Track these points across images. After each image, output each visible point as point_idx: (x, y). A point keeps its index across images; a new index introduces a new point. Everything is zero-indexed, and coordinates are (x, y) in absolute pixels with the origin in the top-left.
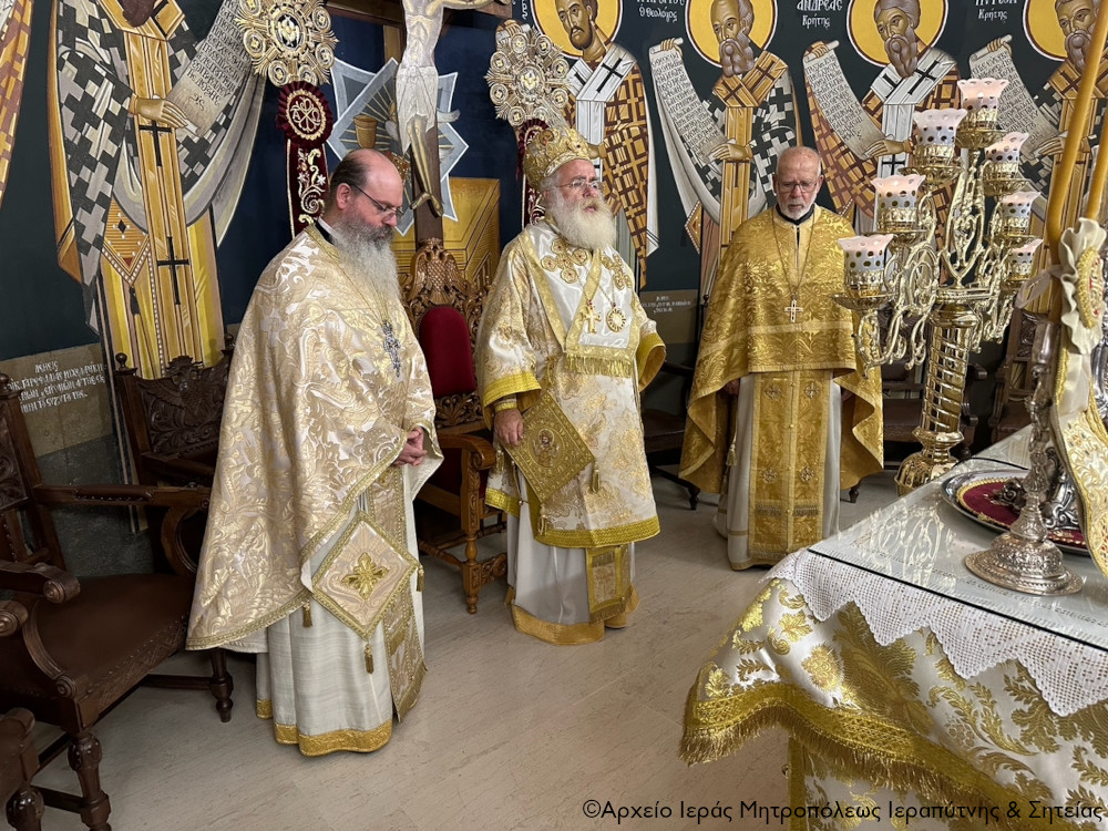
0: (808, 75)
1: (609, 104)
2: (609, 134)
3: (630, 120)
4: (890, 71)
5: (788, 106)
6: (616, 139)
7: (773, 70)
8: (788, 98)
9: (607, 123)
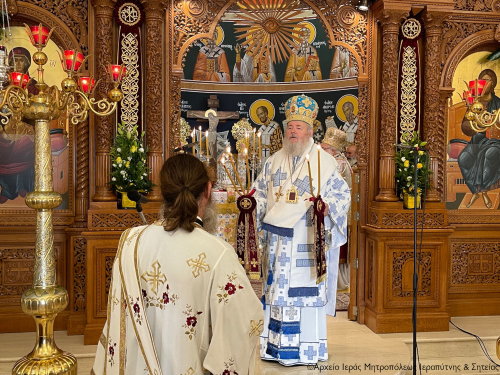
0: (327, 125)
1: (271, 135)
2: (271, 142)
3: (277, 139)
4: (347, 123)
5: (322, 134)
6: (273, 144)
7: (317, 124)
8: (322, 132)
9: (271, 140)
